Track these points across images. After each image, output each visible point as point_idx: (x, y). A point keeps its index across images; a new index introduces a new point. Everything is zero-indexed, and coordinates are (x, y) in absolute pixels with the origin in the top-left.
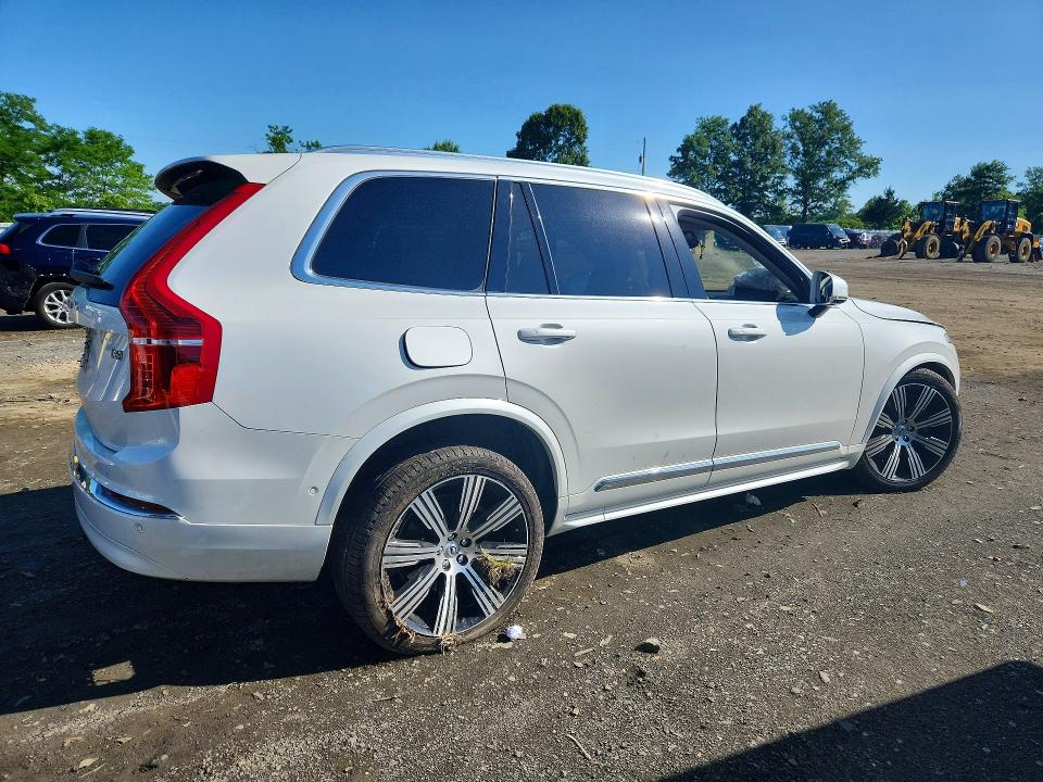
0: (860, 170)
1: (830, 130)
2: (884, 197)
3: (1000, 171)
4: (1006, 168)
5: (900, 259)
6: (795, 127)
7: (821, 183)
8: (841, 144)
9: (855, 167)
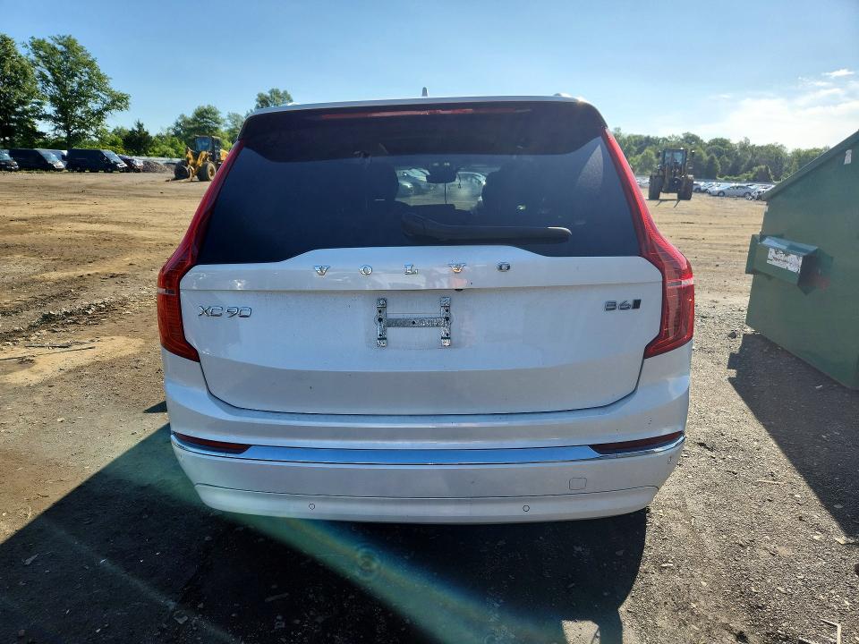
0: (113, 103)
1: (77, 64)
2: (136, 129)
3: (215, 114)
4: (218, 112)
5: (192, 181)
6: (40, 56)
7: (79, 112)
8: (90, 78)
9: (109, 100)
